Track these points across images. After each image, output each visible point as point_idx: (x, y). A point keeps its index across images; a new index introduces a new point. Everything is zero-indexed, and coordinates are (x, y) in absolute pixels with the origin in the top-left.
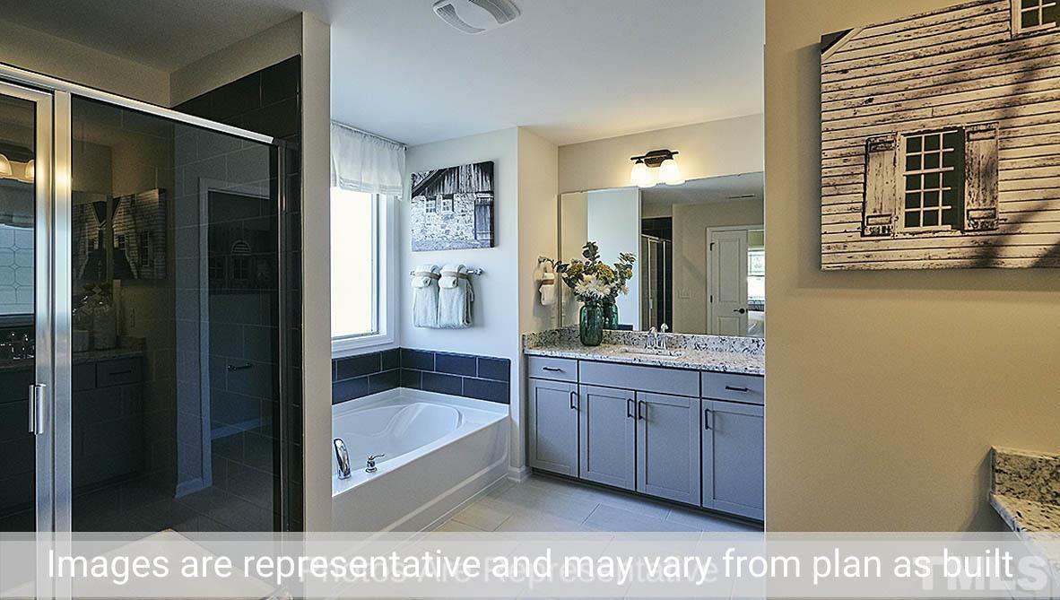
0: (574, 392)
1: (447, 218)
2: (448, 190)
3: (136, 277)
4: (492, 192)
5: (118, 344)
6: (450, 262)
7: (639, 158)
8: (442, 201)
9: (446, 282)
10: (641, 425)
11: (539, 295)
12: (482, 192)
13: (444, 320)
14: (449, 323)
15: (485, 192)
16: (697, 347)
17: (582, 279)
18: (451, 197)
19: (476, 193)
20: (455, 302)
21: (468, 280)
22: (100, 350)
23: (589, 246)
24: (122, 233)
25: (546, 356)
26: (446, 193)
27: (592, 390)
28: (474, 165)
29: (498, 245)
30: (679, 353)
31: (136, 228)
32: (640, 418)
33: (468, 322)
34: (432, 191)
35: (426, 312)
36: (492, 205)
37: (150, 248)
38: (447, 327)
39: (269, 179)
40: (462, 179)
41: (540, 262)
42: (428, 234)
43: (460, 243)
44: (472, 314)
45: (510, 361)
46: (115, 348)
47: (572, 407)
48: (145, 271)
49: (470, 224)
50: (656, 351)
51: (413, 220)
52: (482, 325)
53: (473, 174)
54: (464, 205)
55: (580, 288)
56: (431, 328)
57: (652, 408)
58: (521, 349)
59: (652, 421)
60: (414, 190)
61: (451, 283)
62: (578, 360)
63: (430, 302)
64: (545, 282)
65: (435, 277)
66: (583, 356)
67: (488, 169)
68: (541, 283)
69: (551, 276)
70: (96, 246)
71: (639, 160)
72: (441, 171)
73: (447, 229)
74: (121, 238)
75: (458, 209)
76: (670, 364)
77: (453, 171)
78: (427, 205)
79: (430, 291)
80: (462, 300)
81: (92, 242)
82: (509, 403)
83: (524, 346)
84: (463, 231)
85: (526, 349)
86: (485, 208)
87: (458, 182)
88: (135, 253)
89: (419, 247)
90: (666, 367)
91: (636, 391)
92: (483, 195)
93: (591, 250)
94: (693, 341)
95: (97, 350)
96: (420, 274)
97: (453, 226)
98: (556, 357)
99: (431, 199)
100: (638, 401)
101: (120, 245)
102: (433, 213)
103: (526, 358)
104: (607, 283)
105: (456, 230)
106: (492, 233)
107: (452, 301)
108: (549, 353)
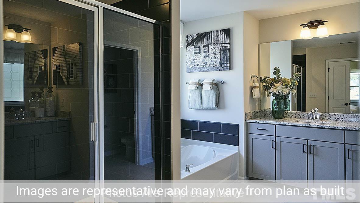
0: (273, 140)
1: (205, 56)
2: (206, 42)
3: (66, 84)
4: (229, 44)
5: (56, 114)
6: (208, 77)
7: (305, 25)
8: (203, 48)
9: (207, 87)
10: (310, 157)
11: (252, 94)
12: (225, 44)
13: (205, 105)
14: (208, 107)
15: (226, 44)
16: (337, 119)
17: (274, 86)
18: (208, 46)
19: (221, 44)
20: (211, 97)
21: (217, 86)
22: (49, 117)
23: (276, 69)
24: (58, 64)
25: (258, 123)
26: (205, 44)
27: (283, 139)
28: (220, 30)
29: (232, 69)
30: (328, 122)
31: (66, 62)
32: (310, 153)
33: (217, 106)
34: (197, 43)
35: (195, 101)
36: (229, 50)
37: (74, 70)
38: (207, 109)
39: (153, 40)
40: (214, 37)
41: (252, 77)
42: (196, 64)
43: (213, 68)
44: (219, 103)
45: (239, 125)
46: (55, 116)
47: (272, 148)
48: (72, 81)
49: (218, 59)
50: (314, 121)
51: (187, 57)
52: (224, 108)
53: (220, 35)
54: (214, 50)
55: (273, 90)
56: (198, 109)
57: (316, 148)
58: (245, 120)
59: (317, 155)
60: (188, 43)
61: (210, 87)
62: (276, 125)
63: (197, 97)
64: (255, 87)
65: (200, 85)
66: (278, 123)
67: (227, 32)
68: (252, 88)
69: (257, 84)
70: (43, 69)
71: (305, 26)
72: (202, 34)
73: (206, 61)
74: (57, 66)
75: (212, 52)
76: (327, 126)
77: (209, 33)
78: (195, 50)
79: (197, 92)
80: (214, 96)
81: (41, 67)
82: (238, 146)
83: (246, 118)
84: (215, 63)
85: (247, 119)
86: (226, 51)
87: (212, 38)
88: (65, 72)
89: (190, 71)
90: (325, 128)
91: (307, 140)
92: (225, 45)
93: (277, 71)
94: (334, 116)
95: (48, 117)
96: (192, 83)
97: (209, 61)
98: (264, 123)
99: (197, 47)
100: (309, 145)
101: (57, 69)
102: (198, 54)
103: (247, 124)
104: (287, 87)
105: (210, 62)
106: (230, 64)
107: (209, 96)
108: (259, 121)
